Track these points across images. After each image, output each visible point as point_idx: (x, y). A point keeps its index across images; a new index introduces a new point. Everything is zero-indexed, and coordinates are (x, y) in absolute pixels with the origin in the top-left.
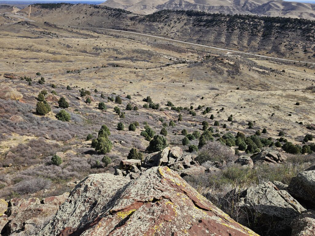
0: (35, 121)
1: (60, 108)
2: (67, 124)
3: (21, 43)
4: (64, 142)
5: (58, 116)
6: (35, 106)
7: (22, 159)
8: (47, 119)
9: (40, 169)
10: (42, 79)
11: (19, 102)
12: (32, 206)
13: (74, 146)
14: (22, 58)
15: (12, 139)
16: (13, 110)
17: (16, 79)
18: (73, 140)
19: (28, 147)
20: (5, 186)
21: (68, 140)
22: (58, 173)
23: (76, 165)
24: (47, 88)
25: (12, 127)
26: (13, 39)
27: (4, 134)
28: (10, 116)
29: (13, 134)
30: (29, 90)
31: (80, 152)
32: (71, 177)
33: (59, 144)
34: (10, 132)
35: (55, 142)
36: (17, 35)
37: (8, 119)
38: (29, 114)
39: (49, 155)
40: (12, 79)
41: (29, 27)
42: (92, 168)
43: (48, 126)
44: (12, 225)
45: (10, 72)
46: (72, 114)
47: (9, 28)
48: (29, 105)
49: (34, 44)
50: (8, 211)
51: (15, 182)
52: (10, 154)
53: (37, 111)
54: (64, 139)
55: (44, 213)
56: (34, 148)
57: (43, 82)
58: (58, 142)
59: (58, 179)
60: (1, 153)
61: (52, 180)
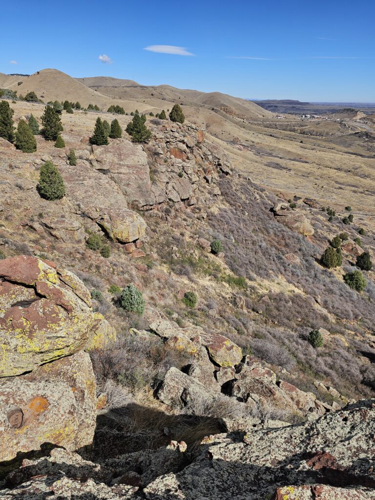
0: (313, 272)
1: (355, 267)
2: (356, 295)
3: (345, 161)
4: (337, 319)
5: (347, 278)
6: (322, 251)
7: (275, 312)
8: (329, 275)
9: (289, 337)
10: (350, 217)
11: (305, 238)
12: (266, 380)
13: (350, 332)
14: (337, 182)
15: (276, 282)
16: (294, 247)
17: (316, 208)
18: (353, 323)
19: (289, 301)
20: (244, 333)
21: (345, 320)
22: (309, 358)
23: (340, 362)
24: (352, 233)
25: (283, 266)
26: (337, 155)
27: (271, 272)
28: (287, 253)
29: (280, 277)
30: (325, 227)
31: (355, 347)
32: (325, 376)
33: (330, 319)
34: (278, 273)
35: (325, 311)
36: (346, 150)
37: (283, 255)
38: (310, 259)
39: (310, 325)
40: (311, 207)
41: (366, 141)
42: (363, 382)
43: (327, 285)
44: (236, 385)
45: (314, 198)
46: (369, 283)
47: (338, 140)
48: (317, 247)
49: (363, 165)
50: (239, 366)
51: (256, 335)
52: (266, 298)
53: (322, 259)
54: (340, 314)
55: (275, 399)
56: (295, 307)
57: (349, 222)
58: (329, 315)
59: (305, 366)
60: (257, 293)
61: (298, 362)
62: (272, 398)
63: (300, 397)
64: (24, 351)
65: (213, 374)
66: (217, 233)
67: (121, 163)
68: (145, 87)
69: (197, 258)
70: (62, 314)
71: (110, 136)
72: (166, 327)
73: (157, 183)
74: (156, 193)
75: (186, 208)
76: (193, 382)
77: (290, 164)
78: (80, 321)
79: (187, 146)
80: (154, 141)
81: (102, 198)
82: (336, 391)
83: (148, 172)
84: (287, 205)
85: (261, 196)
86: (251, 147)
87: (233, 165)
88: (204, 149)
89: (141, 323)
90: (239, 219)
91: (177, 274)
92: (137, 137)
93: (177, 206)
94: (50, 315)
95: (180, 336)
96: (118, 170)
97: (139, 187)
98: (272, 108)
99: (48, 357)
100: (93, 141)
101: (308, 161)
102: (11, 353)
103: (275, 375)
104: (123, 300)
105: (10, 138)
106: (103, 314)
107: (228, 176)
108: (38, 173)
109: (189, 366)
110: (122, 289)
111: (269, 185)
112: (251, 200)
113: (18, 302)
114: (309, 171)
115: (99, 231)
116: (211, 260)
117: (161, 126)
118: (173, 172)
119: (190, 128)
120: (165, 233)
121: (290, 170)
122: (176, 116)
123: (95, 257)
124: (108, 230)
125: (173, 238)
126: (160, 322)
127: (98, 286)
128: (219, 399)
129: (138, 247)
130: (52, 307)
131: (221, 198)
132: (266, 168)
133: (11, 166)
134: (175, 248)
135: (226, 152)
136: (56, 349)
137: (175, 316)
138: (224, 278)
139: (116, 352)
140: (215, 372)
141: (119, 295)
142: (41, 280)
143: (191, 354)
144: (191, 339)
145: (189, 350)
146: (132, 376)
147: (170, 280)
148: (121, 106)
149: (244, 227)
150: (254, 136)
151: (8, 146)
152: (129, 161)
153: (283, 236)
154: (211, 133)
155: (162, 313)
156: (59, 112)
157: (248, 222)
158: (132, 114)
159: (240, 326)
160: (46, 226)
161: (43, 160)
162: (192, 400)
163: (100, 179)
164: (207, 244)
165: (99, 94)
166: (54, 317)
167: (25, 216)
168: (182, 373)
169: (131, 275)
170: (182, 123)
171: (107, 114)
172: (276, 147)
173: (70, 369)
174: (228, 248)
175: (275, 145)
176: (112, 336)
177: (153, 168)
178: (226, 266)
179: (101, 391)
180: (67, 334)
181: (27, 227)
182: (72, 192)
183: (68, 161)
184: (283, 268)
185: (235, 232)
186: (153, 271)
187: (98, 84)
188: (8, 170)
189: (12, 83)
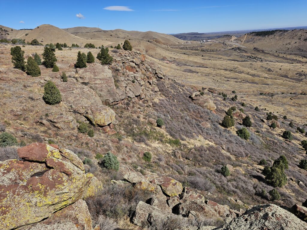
0: (218, 131)
1: (242, 126)
2: (245, 142)
3: (229, 65)
5: (238, 132)
6: (222, 118)
7: (199, 158)
8: (228, 132)
9: (210, 172)
10: (236, 97)
11: (212, 112)
12: (199, 201)
13: (244, 164)
14: (225, 77)
15: (198, 139)
16: (206, 117)
17: (215, 93)
18: (245, 159)
19: (207, 151)
20: (182, 173)
21: (241, 158)
22: (223, 183)
23: (241, 184)
24: (238, 106)
25: (201, 130)
26: (224, 62)
27: (194, 134)
28: (202, 122)
29: (200, 136)
30: (222, 104)
31: (249, 173)
32: (233, 194)
33: (232, 158)
34: (198, 134)
35: (228, 154)
36: (228, 58)
37: (200, 123)
38: (216, 123)
39: (221, 164)
40: (213, 93)
41: (239, 52)
42: (256, 194)
43: (227, 138)
44: (181, 207)
45: (213, 88)
46: (252, 134)
47: (223, 53)
48: (219, 116)
49: (239, 66)
50: (181, 195)
51: (190, 174)
52: (193, 150)
53: (223, 123)
54: (237, 155)
55: (205, 212)
56: (211, 153)
57: (236, 100)
58: (231, 156)
59: (221, 189)
60: (187, 148)
61: (217, 187)
62: (203, 212)
63: (220, 209)
64: (42, 205)
65: (166, 202)
66: (160, 114)
67: (96, 77)
68: (106, 31)
69: (149, 130)
70: (65, 178)
71: (87, 62)
72: (134, 177)
73: (120, 88)
74: (120, 94)
75: (139, 101)
76: (154, 209)
77: (198, 69)
78: (77, 181)
79: (136, 64)
80: (115, 63)
81: (85, 100)
82: (241, 202)
83: (113, 82)
84: (198, 93)
85: (182, 90)
86: (174, 61)
87: (164, 73)
88: (146, 65)
89: (118, 176)
90: (172, 104)
91: (138, 142)
92: (104, 61)
93: (133, 100)
94: (57, 179)
95: (143, 181)
96: (94, 82)
97: (109, 91)
98: (183, 38)
99: (58, 207)
100: (77, 66)
101: (207, 66)
102: (33, 208)
103: (203, 197)
104: (105, 162)
105: (23, 69)
106: (93, 173)
107: (162, 80)
108: (43, 89)
109: (151, 199)
110: (104, 156)
111: (187, 82)
112: (178, 93)
113: (35, 173)
114: (209, 72)
115: (86, 121)
116: (158, 131)
117: (119, 53)
118: (129, 80)
119: (136, 54)
120: (128, 117)
121: (198, 73)
122: (127, 46)
123: (85, 138)
124: (91, 120)
125: (133, 120)
126: (129, 174)
127: (88, 156)
128: (171, 217)
129: (111, 128)
130: (58, 174)
131: (159, 93)
132: (184, 73)
133: (25, 86)
134: (135, 126)
135: (160, 66)
136: (63, 201)
137: (139, 168)
138: (167, 141)
139: (103, 197)
140: (167, 201)
141: (102, 160)
142: (49, 157)
143: (151, 191)
144: (150, 182)
145: (150, 189)
146: (114, 211)
147: (134, 147)
148: (92, 44)
149: (175, 109)
150: (174, 55)
151: (22, 74)
152: (101, 76)
153: (199, 112)
154: (149, 55)
155: (131, 168)
156: (54, 50)
157: (177, 106)
158: (100, 48)
159: (180, 169)
160: (51, 121)
161: (45, 80)
162: (154, 220)
163: (84, 88)
164: (154, 121)
165: (78, 37)
166: (60, 180)
167: (37, 116)
168: (147, 204)
169: (109, 146)
170: (131, 51)
171: (84, 49)
172: (188, 60)
173: (74, 212)
174: (167, 123)
175: (187, 59)
176: (100, 186)
177: (116, 79)
178: (167, 134)
179: (96, 223)
180: (69, 190)
181: (38, 123)
182: (67, 98)
183: (62, 80)
184: (201, 131)
185: (170, 112)
186: (122, 142)
187: (77, 31)
188: (23, 88)
189: (22, 35)
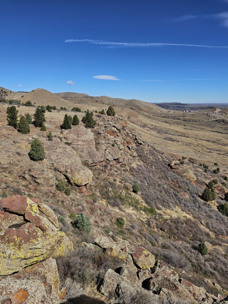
0: (197, 204)
1: (224, 201)
2: (226, 219)
3: (212, 136)
4: (216, 235)
5: (220, 208)
6: (202, 191)
7: (175, 231)
8: (208, 206)
9: (186, 248)
10: (218, 169)
11: (191, 183)
12: (172, 278)
13: (225, 244)
14: (207, 148)
15: (175, 210)
16: (185, 188)
17: (196, 164)
18: (226, 238)
19: (184, 223)
20: (156, 245)
21: (221, 236)
22: (200, 262)
23: (220, 265)
24: (220, 179)
25: (179, 200)
26: (206, 133)
27: (171, 204)
28: (181, 192)
29: (177, 208)
30: (203, 176)
32: (211, 275)
33: (211, 235)
34: (175, 205)
35: (207, 230)
36: (211, 130)
37: (178, 193)
38: (195, 195)
39: (198, 240)
40: (193, 163)
41: (223, 125)
43: (207, 213)
44: (152, 282)
45: (194, 158)
47: (206, 124)
48: (199, 188)
49: (222, 138)
50: (153, 269)
51: (164, 247)
52: (169, 221)
53: (203, 195)
54: (217, 232)
55: (178, 292)
56: (188, 227)
57: (218, 173)
58: (210, 232)
59: (197, 268)
60: (163, 218)
61: (192, 265)
62: (176, 291)
63: (195, 291)
64: (15, 258)
65: (136, 274)
66: (136, 180)
67: (79, 139)
68: (93, 97)
69: (124, 195)
70: (40, 233)
71: (72, 124)
72: (105, 241)
73: (100, 150)
74: (99, 156)
75: (117, 164)
76: (123, 280)
77: (179, 138)
78: (50, 237)
79: (117, 129)
80: (98, 127)
81: (66, 159)
82: (219, 286)
83: (94, 144)
84: (178, 162)
85: (162, 157)
86: (155, 128)
87: (144, 139)
88: (127, 130)
89: (89, 239)
90: (149, 171)
91: (112, 206)
92: (88, 124)
93: (111, 163)
94: (33, 233)
95: (114, 247)
96: (76, 143)
97: (89, 152)
98: (166, 107)
99: (29, 262)
100: (62, 127)
101: (189, 136)
102: (6, 259)
103: (177, 274)
104: (78, 223)
105: (15, 126)
106: (65, 232)
107: (141, 146)
108: (30, 146)
109: (121, 268)
110: (77, 216)
111: (167, 150)
112: (156, 159)
113: (13, 225)
114: (190, 142)
115: (64, 179)
116: (133, 196)
117: (102, 118)
118: (109, 143)
119: (118, 119)
120: (104, 180)
121: (178, 141)
122: (110, 112)
123: (61, 195)
124: (70, 179)
125: (109, 182)
126: (101, 238)
127: (63, 214)
128: (141, 292)
129: (87, 188)
130: (34, 228)
131: (138, 158)
132: (164, 140)
133: (14, 142)
134: (110, 189)
135: (140, 132)
136: (35, 257)
137: (111, 233)
138: (142, 208)
139: (73, 258)
140: (138, 273)
141: (75, 220)
142: (28, 210)
143: (122, 260)
144: (121, 249)
145: (120, 257)
146: (83, 275)
147: (107, 210)
148: (79, 108)
149: (153, 176)
150: (156, 122)
151: (14, 131)
152: (83, 138)
153: (177, 181)
154: (131, 122)
155: (103, 232)
156: (44, 111)
157: (155, 173)
158: (85, 112)
159: (153, 240)
160: (33, 177)
161: (33, 138)
162: (123, 292)
163: (66, 148)
164: (130, 186)
165: (67, 101)
166: (34, 235)
167: (21, 171)
168: (116, 273)
169: (83, 207)
170: (114, 116)
171: (71, 112)
172: (169, 129)
173: (43, 270)
174: (143, 189)
175: (168, 127)
176: (70, 247)
177: (97, 142)
178: (142, 200)
179: (62, 286)
180: (42, 246)
181: (21, 177)
182: (49, 156)
183: (48, 139)
184: (179, 202)
185: (147, 179)
186: (97, 204)
187: (66, 96)
188: (13, 144)
189: (18, 96)
